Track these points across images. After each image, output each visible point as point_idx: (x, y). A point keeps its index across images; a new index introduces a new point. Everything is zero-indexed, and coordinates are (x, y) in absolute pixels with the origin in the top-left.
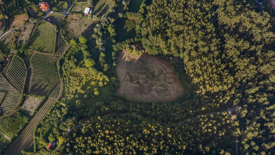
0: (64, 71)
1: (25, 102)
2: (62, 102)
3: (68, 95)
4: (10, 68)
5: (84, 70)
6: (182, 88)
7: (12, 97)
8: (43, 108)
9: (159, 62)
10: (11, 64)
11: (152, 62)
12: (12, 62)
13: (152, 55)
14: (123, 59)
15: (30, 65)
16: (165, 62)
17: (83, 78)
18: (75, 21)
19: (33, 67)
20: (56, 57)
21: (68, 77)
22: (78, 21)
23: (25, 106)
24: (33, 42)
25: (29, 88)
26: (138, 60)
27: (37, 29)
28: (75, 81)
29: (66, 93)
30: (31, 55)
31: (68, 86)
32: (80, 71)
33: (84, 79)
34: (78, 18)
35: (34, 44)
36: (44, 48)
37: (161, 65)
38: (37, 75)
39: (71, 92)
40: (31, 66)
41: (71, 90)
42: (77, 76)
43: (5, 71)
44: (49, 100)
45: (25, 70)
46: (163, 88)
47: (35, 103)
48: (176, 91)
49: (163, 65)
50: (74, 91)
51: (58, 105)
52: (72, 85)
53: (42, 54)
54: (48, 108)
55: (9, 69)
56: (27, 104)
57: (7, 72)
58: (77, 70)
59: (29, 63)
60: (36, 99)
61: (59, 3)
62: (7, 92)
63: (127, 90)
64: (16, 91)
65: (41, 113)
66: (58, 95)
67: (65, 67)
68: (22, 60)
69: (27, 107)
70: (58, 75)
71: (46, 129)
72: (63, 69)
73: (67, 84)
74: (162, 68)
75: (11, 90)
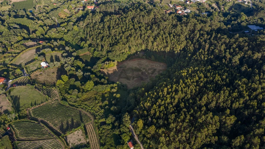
0: (75, 103)
1: (68, 141)
2: (99, 119)
3: (98, 113)
4: (20, 132)
5: (90, 92)
6: (162, 63)
7: (51, 147)
8: (88, 133)
9: (132, 62)
10: (17, 129)
11: (128, 64)
12: (15, 128)
13: (123, 61)
14: (107, 74)
15: (37, 119)
16: (136, 59)
17: (95, 97)
18: (41, 75)
19: (42, 118)
20: (54, 101)
21: (82, 104)
22: (44, 74)
23: (72, 144)
24: (19, 104)
25: (58, 132)
26: (118, 68)
27: (11, 97)
28: (91, 102)
29: (95, 113)
30: (29, 113)
31: (90, 108)
32: (87, 96)
33: (97, 97)
34: (41, 73)
35: (21, 105)
36: (35, 102)
37: (136, 62)
38: (54, 120)
39: (98, 110)
40: (40, 119)
41: (96, 109)
42: (89, 100)
43: (18, 138)
44: (87, 126)
45: (39, 123)
46: (152, 70)
47: (78, 135)
48: (161, 66)
49: (136, 61)
50: (99, 108)
51: (99, 124)
52: (93, 106)
53: (39, 106)
54: (93, 130)
55: (20, 134)
56: (71, 141)
57: (20, 137)
58: (84, 96)
59: (35, 118)
60: (76, 133)
61: (9, 73)
62: (41, 147)
63: (133, 85)
64: (50, 141)
65: (93, 137)
66: (90, 118)
67: (72, 101)
68: (25, 121)
69: (74, 143)
70: (72, 108)
71: (110, 142)
72: (71, 104)
73: (88, 108)
74: (138, 63)
75: (44, 144)
